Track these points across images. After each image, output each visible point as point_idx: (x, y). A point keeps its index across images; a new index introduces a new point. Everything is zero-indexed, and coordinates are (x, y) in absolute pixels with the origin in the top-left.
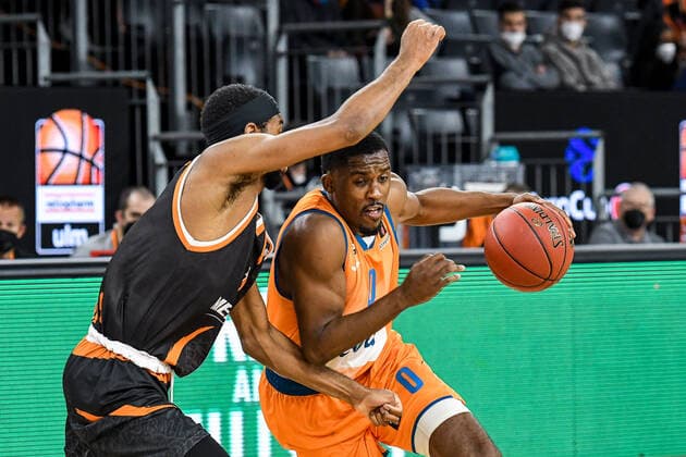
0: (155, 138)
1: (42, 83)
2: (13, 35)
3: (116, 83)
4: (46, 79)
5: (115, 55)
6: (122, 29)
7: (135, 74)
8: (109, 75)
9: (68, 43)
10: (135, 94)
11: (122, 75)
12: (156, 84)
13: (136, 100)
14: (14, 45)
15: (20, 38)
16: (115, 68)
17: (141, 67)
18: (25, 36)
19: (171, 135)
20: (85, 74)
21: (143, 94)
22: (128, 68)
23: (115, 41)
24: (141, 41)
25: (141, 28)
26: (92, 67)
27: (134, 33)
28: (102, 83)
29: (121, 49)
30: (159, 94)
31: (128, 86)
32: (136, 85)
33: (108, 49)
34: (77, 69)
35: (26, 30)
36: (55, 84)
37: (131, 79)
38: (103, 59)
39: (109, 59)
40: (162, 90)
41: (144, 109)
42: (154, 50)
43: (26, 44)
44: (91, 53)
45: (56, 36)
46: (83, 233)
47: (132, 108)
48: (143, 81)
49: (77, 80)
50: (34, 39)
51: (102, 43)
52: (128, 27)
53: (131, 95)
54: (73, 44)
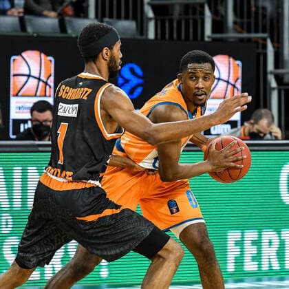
0: (271, 73)
1: (206, 39)
2: (190, 11)
3: (249, 40)
4: (209, 37)
5: (249, 24)
6: (253, 9)
7: (260, 35)
8: (245, 35)
9: (222, 16)
10: (260, 46)
11: (253, 35)
12: (272, 41)
13: (260, 50)
14: (191, 16)
15: (194, 13)
16: (249, 31)
17: (264, 31)
18: (198, 12)
19: (280, 71)
20: (232, 35)
21: (265, 47)
22: (256, 31)
23: (249, 16)
24: (264, 16)
25: (264, 9)
26: (236, 31)
27: (260, 11)
28: (241, 40)
29: (253, 20)
30: (274, 47)
31: (257, 42)
32: (261, 42)
33: (245, 20)
34: (227, 32)
35: (198, 8)
36: (214, 40)
37: (258, 38)
38: (242, 26)
39: (245, 26)
40: (276, 45)
41: (265, 56)
42: (272, 21)
43: (198, 17)
44: (235, 23)
45: (215, 12)
46: (228, 126)
47: (258, 55)
48: (265, 40)
49: (227, 38)
50: (202, 14)
51: (242, 17)
52: (257, 8)
53: (258, 48)
54: (225, 17)
